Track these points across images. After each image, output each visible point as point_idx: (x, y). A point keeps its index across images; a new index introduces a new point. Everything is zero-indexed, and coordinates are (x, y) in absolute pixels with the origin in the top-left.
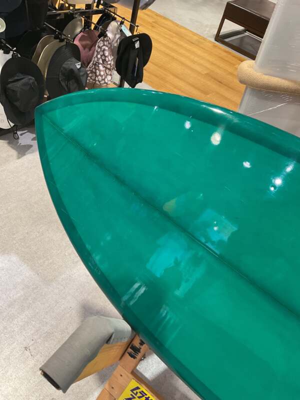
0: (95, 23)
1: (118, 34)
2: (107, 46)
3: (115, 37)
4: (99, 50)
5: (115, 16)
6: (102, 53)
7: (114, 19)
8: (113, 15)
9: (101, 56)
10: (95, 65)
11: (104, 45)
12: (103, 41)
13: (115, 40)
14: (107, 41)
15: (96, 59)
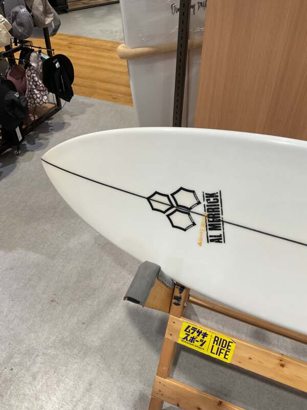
0: (18, 58)
1: (40, 61)
2: (34, 73)
3: (38, 65)
4: (29, 78)
5: (33, 48)
6: (32, 80)
7: (33, 51)
8: (31, 48)
9: (33, 82)
10: (31, 91)
11: (32, 73)
12: (30, 70)
13: (39, 67)
14: (33, 69)
15: (29, 86)
